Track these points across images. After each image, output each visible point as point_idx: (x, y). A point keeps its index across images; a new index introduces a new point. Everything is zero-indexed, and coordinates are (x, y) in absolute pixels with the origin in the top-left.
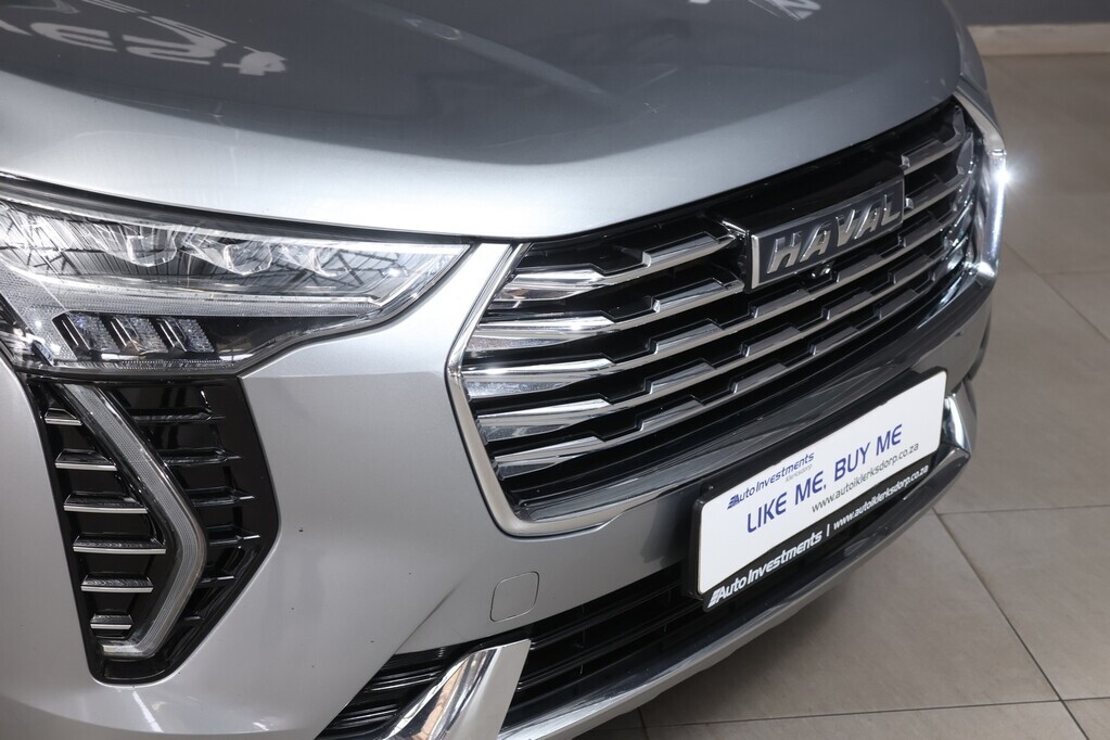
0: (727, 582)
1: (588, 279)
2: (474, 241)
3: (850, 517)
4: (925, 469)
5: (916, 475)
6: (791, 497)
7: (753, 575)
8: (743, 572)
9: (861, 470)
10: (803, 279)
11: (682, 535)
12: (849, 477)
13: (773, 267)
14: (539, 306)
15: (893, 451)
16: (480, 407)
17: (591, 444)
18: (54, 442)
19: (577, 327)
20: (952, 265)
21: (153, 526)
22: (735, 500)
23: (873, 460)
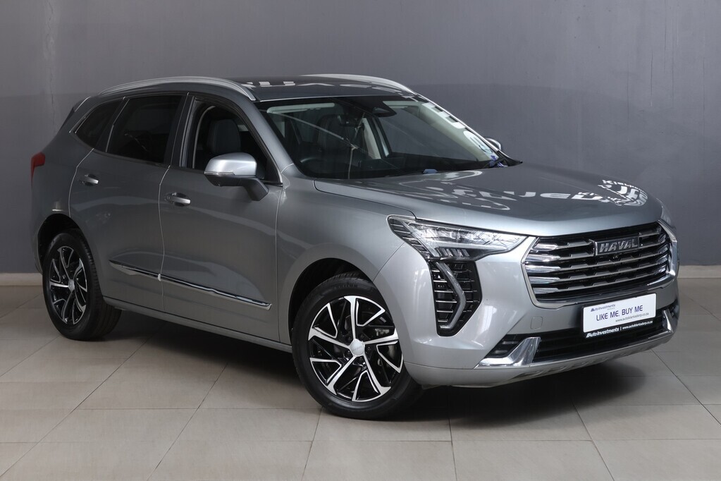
0: (592, 332)
1: (555, 247)
2: (528, 236)
3: (627, 327)
4: (652, 322)
5: (648, 323)
6: (609, 315)
7: (599, 333)
8: (596, 331)
9: (630, 315)
10: (609, 257)
11: (579, 318)
12: (626, 316)
13: (601, 251)
14: (542, 252)
15: (639, 313)
16: (531, 274)
17: (556, 290)
18: (434, 276)
19: (553, 258)
20: (663, 270)
21: (454, 296)
22: (593, 310)
23: (634, 313)
